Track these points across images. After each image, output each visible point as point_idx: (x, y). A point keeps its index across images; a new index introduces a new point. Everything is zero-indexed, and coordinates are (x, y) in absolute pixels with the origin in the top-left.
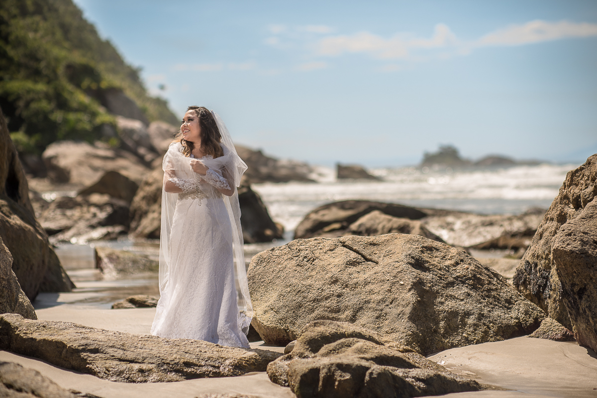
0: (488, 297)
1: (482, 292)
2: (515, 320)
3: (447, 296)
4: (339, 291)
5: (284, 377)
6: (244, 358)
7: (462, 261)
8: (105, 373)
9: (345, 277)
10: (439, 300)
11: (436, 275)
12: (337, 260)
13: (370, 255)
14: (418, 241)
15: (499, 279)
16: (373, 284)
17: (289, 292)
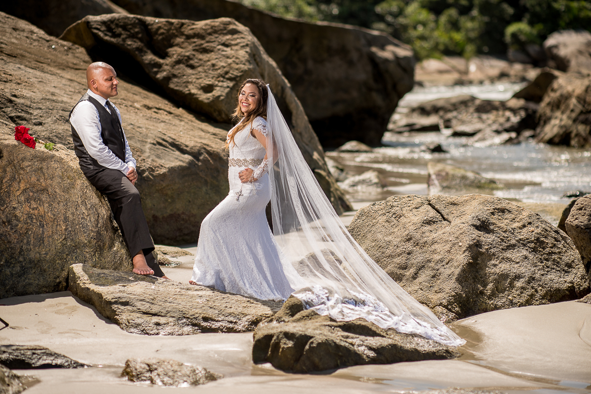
0: (547, 260)
1: (542, 255)
2: (568, 284)
3: (503, 259)
4: (411, 248)
6: (266, 314)
7: (530, 223)
8: (126, 324)
9: (418, 236)
10: (493, 262)
11: (499, 237)
12: (417, 218)
13: (448, 214)
15: (566, 243)
16: (438, 243)
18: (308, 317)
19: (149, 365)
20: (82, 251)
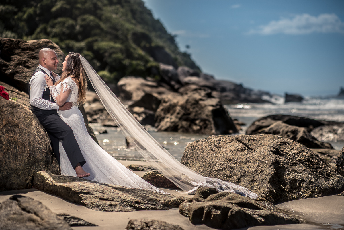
0: (316, 172)
1: (313, 169)
2: (330, 186)
3: (292, 170)
4: (232, 165)
5: (186, 212)
7: (303, 151)
8: (91, 205)
9: (236, 158)
10: (287, 172)
11: (287, 158)
12: (232, 148)
13: (251, 146)
14: (278, 139)
15: (324, 162)
16: (251, 162)
17: (205, 165)
18: (216, 198)
19: (146, 223)
20: (38, 164)
